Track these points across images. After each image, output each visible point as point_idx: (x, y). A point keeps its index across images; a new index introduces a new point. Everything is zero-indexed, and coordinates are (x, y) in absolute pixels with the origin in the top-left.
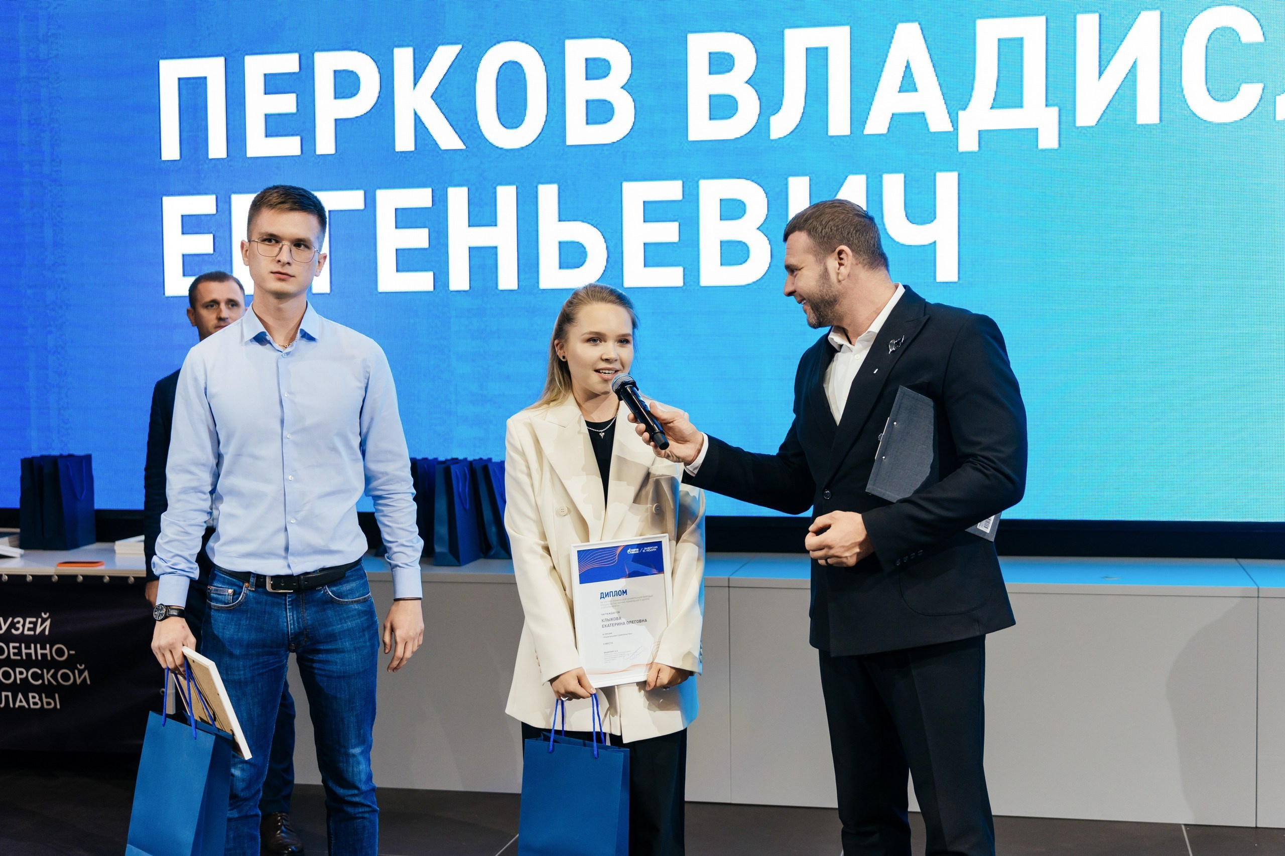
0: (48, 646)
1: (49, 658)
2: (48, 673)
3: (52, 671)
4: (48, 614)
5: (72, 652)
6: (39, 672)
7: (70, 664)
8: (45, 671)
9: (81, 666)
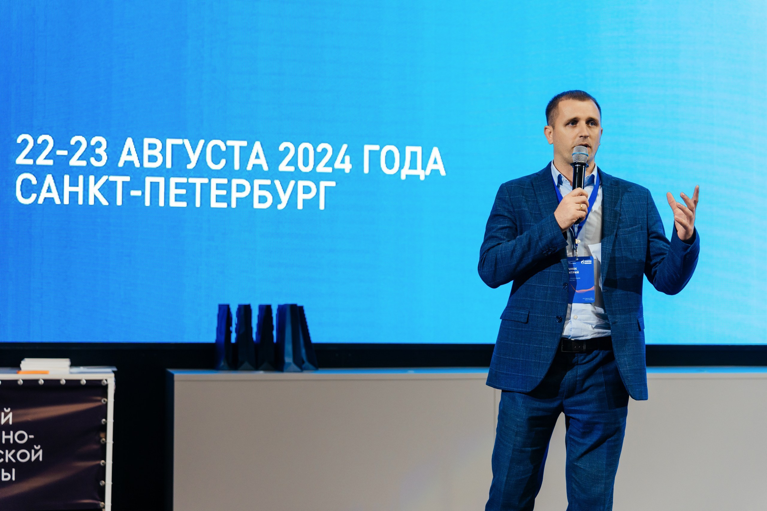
0: (12, 433)
1: (12, 442)
2: (9, 453)
3: (13, 451)
4: (9, 409)
5: (32, 437)
6: (2, 452)
7: (29, 446)
8: (7, 451)
9: (37, 446)
